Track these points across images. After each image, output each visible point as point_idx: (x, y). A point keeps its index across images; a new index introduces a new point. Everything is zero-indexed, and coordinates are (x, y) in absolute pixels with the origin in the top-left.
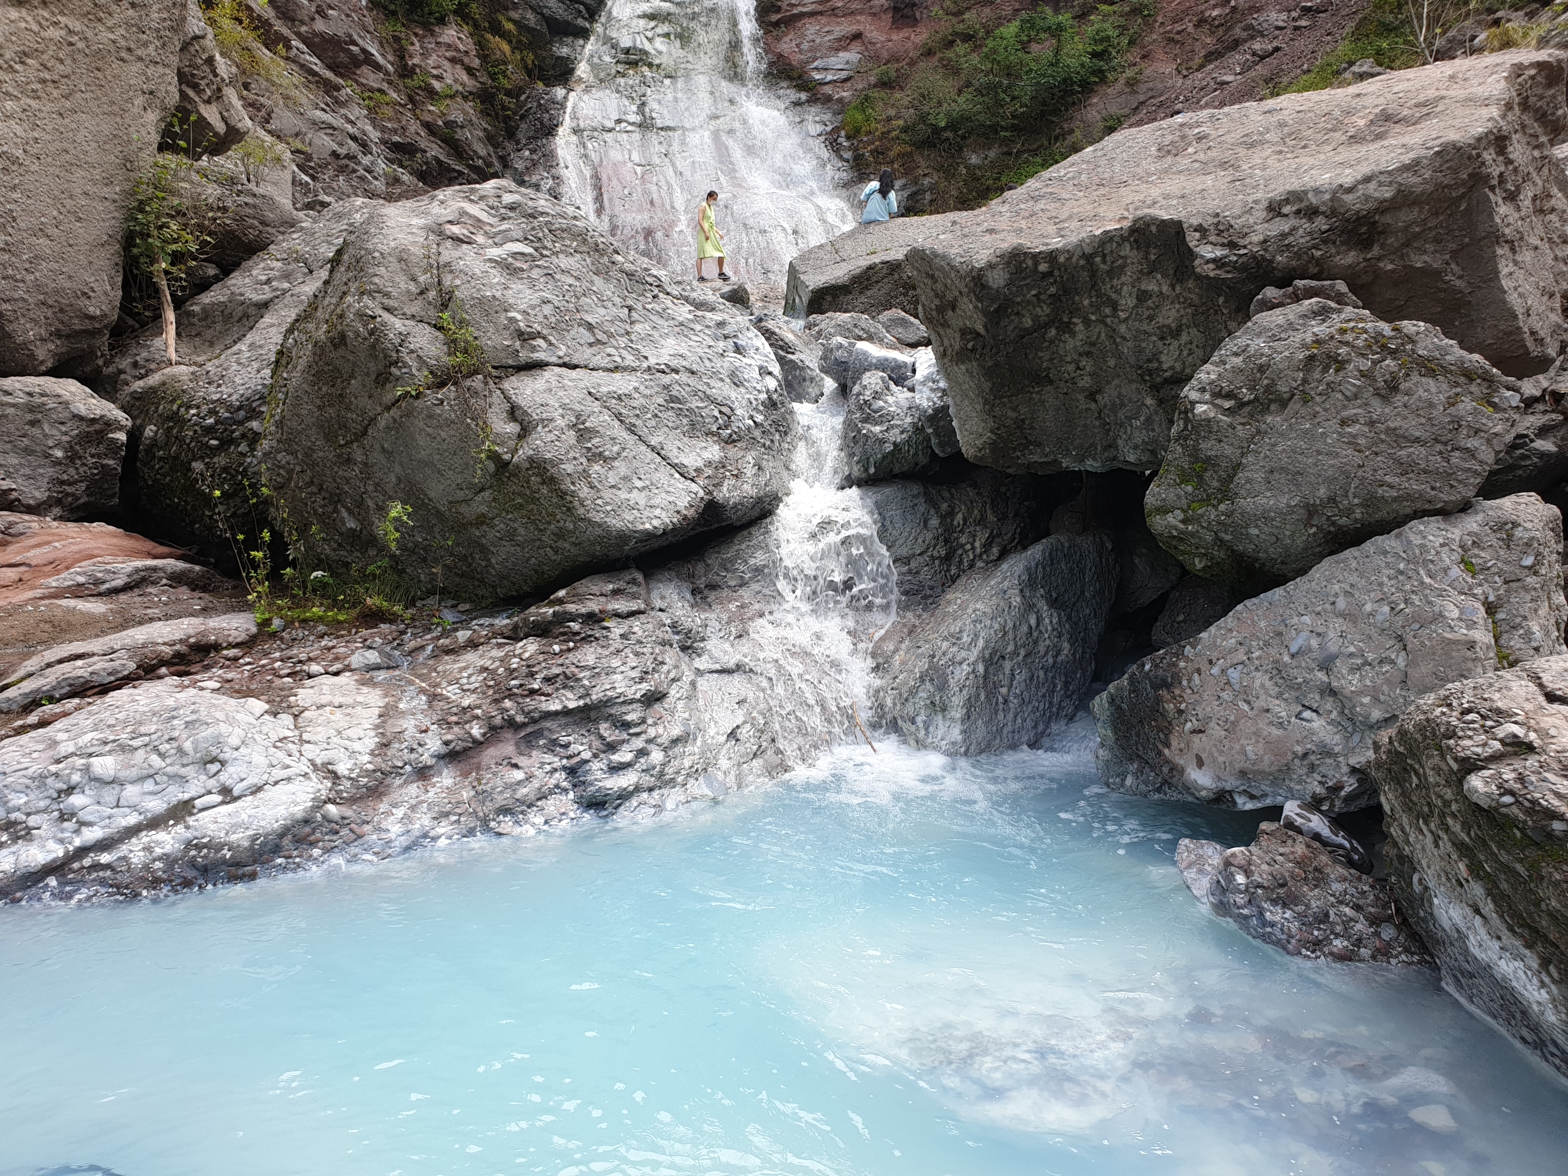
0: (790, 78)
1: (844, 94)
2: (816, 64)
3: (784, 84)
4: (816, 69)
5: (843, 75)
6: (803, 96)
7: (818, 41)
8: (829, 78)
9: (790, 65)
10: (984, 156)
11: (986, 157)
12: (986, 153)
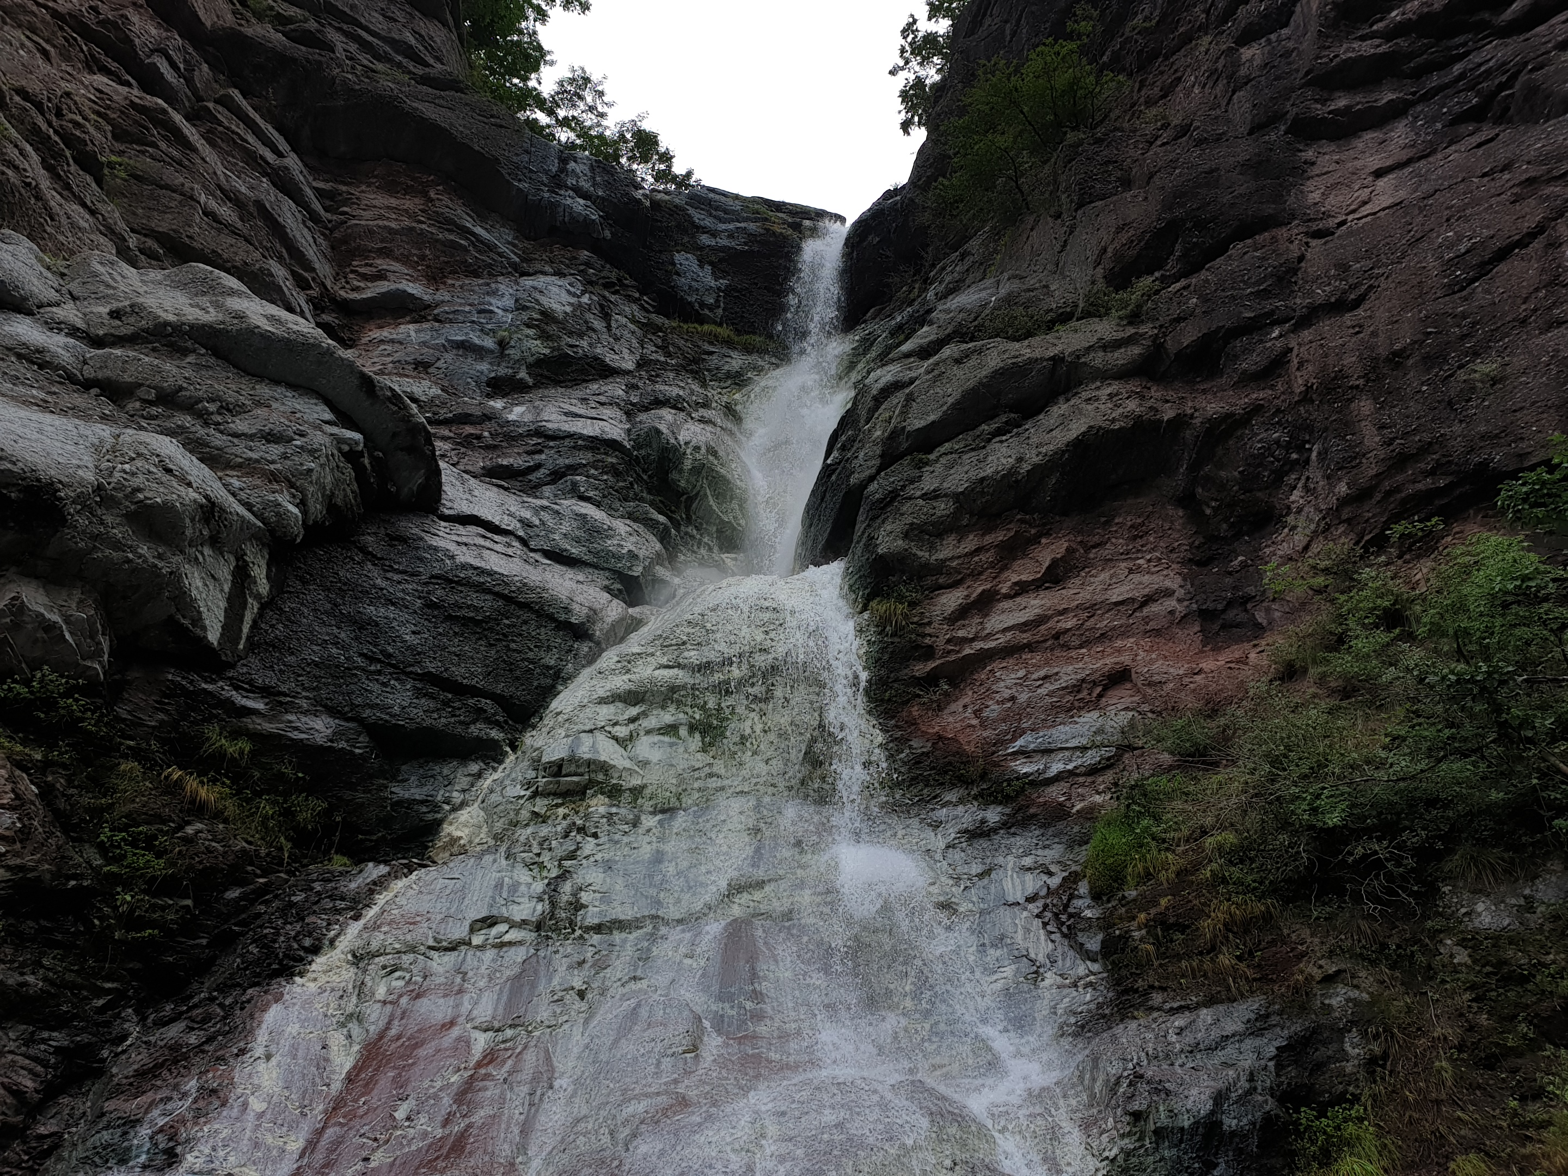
0: (964, 781)
1: (1098, 799)
2: (1020, 743)
3: (951, 796)
4: (1024, 753)
5: (1092, 757)
6: (993, 815)
7: (1023, 697)
8: (1056, 767)
9: (960, 753)
10: (1522, 901)
11: (1529, 905)
12: (1527, 892)
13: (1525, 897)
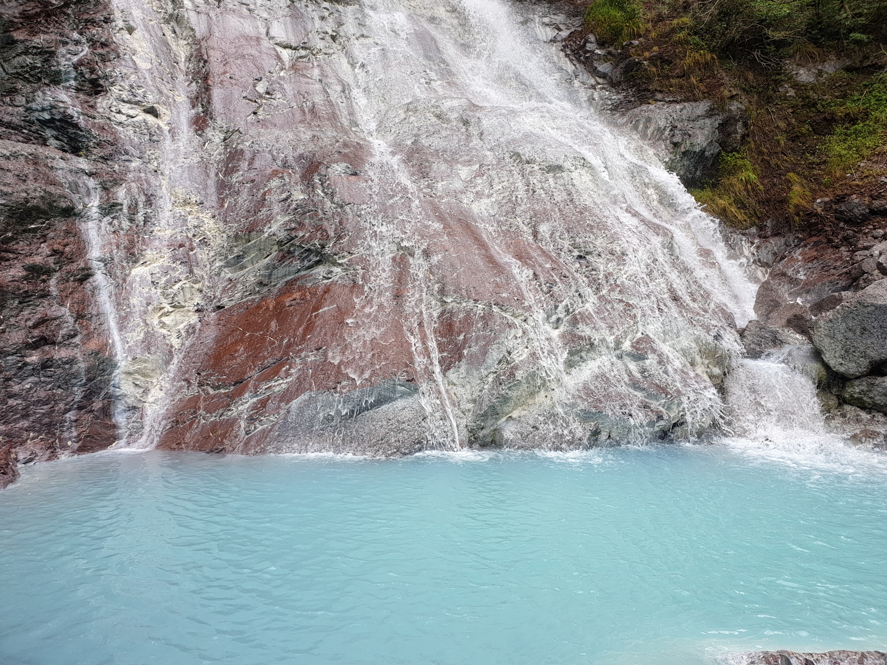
10: (817, 72)
11: (820, 73)
12: (820, 67)
13: (818, 70)
